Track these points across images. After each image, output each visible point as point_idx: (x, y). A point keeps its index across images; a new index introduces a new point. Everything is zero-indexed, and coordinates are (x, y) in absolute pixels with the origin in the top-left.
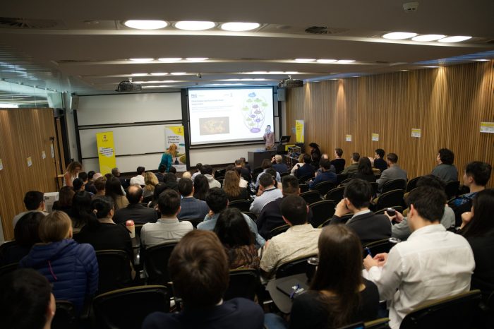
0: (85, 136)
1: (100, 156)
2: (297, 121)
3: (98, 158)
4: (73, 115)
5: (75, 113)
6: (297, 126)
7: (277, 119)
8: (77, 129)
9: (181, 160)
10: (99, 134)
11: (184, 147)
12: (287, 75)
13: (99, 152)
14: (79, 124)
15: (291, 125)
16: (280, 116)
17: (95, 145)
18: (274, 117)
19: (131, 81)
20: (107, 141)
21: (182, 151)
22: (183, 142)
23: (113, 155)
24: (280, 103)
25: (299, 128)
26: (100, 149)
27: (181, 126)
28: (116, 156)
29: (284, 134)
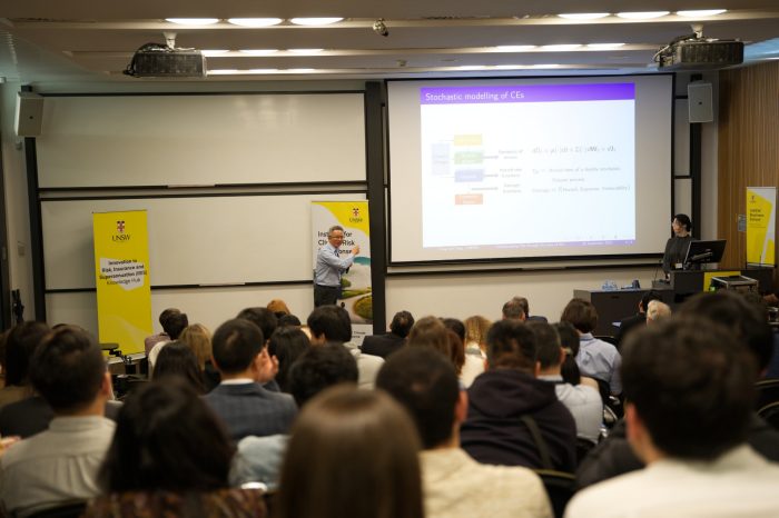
0: (60, 221)
1: (100, 285)
2: (751, 191)
3: (94, 290)
4: (23, 153)
5: (30, 147)
6: (750, 206)
7: (685, 186)
8: (36, 196)
9: (356, 309)
10: (102, 218)
11: (367, 269)
12: (687, 25)
13: (99, 272)
14: (41, 185)
15: (733, 206)
16: (696, 174)
17: (87, 251)
18: (674, 177)
19: (171, 44)
20: (126, 238)
21: (361, 279)
22: (366, 252)
23: (144, 283)
24: (696, 130)
25: (758, 215)
26: (102, 263)
27: (361, 200)
28: (153, 288)
29: (711, 233)
